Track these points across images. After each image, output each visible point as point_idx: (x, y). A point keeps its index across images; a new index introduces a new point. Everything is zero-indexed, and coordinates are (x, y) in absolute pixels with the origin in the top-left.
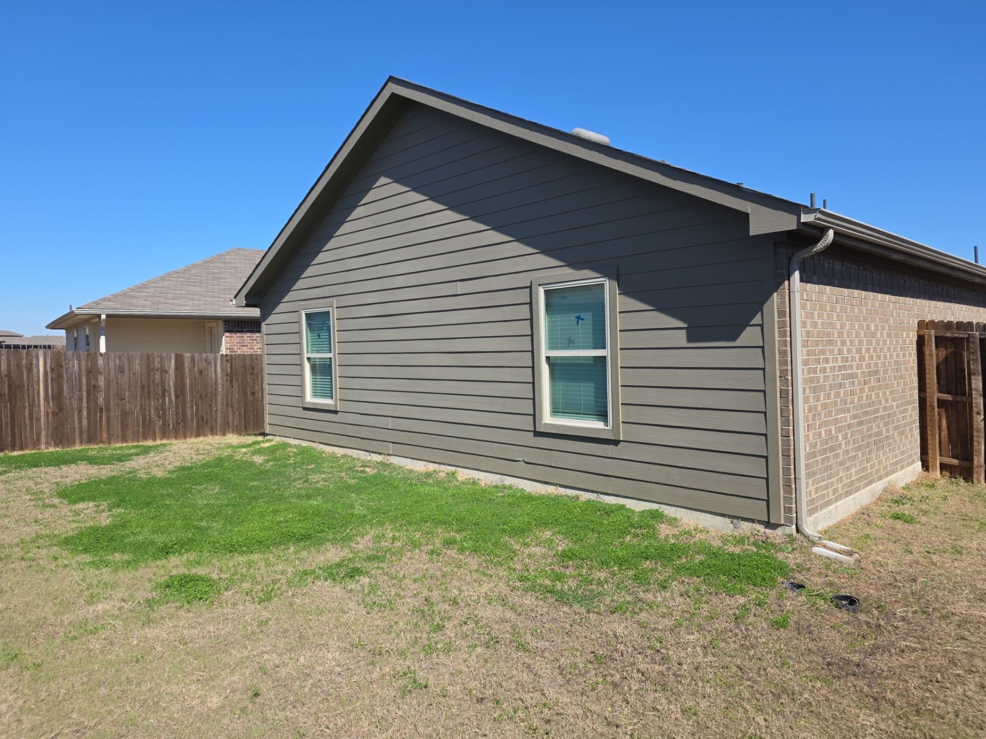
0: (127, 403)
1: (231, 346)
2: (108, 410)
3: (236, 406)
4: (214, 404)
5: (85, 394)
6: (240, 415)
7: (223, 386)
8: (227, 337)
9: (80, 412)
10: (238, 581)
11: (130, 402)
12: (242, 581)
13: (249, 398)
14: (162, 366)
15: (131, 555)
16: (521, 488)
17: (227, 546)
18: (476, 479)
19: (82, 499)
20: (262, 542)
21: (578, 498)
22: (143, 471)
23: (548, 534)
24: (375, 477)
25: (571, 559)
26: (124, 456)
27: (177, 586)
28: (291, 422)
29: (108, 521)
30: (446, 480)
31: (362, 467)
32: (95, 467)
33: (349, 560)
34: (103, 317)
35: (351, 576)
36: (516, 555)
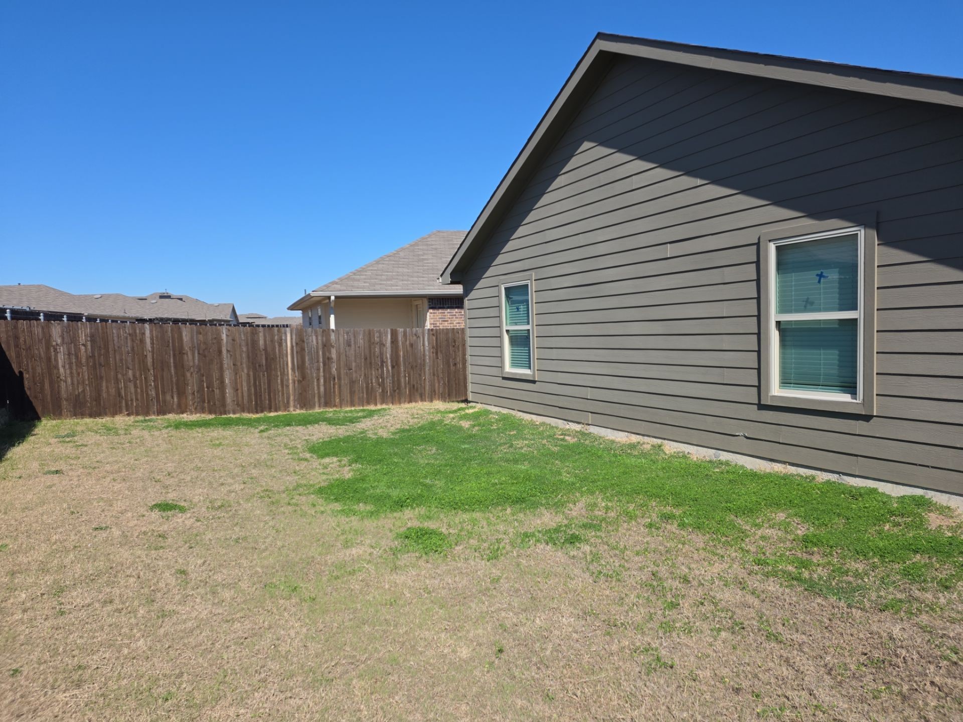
0: (354, 373)
1: (434, 321)
2: (339, 379)
3: (441, 375)
4: (423, 375)
5: (321, 365)
6: (444, 384)
7: (430, 357)
8: (431, 313)
9: (318, 380)
10: (465, 537)
11: (356, 372)
12: (469, 538)
13: (452, 368)
14: (380, 341)
15: (372, 506)
16: (741, 464)
17: (451, 504)
18: (686, 453)
19: (327, 455)
20: (481, 502)
21: (814, 478)
22: (371, 432)
23: (781, 516)
24: (577, 445)
25: (816, 545)
26: (354, 418)
27: (415, 537)
28: (492, 390)
29: (350, 475)
30: (652, 452)
31: (562, 435)
32: (334, 427)
33: (566, 526)
34: (333, 298)
35: (571, 543)
36: (747, 536)
